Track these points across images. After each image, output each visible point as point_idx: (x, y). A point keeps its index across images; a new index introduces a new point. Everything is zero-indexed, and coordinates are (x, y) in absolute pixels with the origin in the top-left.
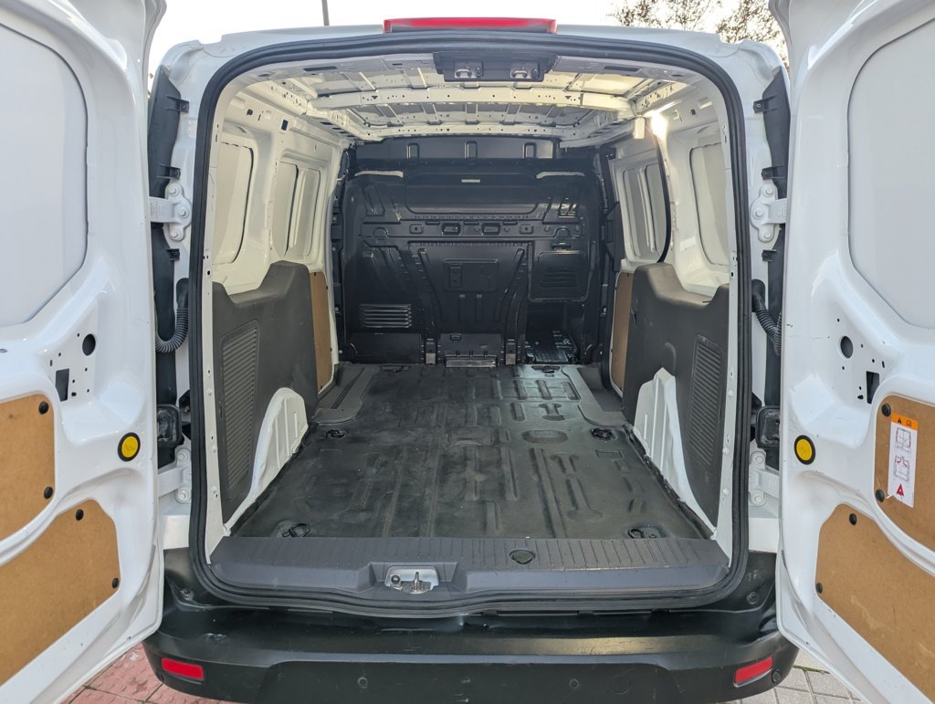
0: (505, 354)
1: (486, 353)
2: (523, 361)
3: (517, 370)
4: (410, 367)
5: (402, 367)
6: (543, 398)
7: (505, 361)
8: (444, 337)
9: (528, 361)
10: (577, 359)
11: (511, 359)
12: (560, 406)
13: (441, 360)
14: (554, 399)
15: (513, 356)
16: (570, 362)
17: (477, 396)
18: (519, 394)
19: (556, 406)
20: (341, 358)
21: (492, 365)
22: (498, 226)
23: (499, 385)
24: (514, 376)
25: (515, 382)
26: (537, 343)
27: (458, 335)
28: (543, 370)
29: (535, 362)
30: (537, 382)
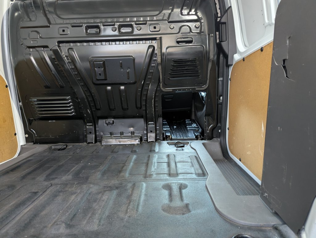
0: (147, 133)
1: (133, 133)
2: (162, 138)
3: (155, 146)
4: (73, 146)
5: (67, 146)
6: (170, 175)
7: (147, 139)
8: (101, 122)
9: (165, 138)
10: (202, 136)
11: (152, 137)
12: (185, 187)
13: (98, 140)
14: (181, 177)
15: (153, 135)
16: (197, 138)
17: (104, 174)
18: (146, 171)
19: (182, 187)
20: (27, 140)
21: (137, 142)
22: (131, 26)
23: (133, 160)
24: (150, 151)
25: (149, 157)
26: (175, 127)
27: (111, 120)
28: (175, 144)
29: (171, 139)
30: (168, 156)
